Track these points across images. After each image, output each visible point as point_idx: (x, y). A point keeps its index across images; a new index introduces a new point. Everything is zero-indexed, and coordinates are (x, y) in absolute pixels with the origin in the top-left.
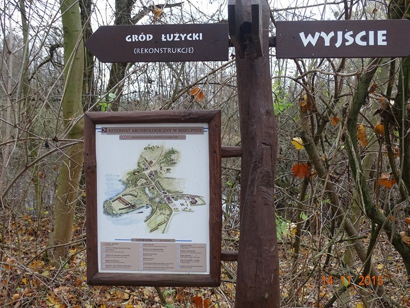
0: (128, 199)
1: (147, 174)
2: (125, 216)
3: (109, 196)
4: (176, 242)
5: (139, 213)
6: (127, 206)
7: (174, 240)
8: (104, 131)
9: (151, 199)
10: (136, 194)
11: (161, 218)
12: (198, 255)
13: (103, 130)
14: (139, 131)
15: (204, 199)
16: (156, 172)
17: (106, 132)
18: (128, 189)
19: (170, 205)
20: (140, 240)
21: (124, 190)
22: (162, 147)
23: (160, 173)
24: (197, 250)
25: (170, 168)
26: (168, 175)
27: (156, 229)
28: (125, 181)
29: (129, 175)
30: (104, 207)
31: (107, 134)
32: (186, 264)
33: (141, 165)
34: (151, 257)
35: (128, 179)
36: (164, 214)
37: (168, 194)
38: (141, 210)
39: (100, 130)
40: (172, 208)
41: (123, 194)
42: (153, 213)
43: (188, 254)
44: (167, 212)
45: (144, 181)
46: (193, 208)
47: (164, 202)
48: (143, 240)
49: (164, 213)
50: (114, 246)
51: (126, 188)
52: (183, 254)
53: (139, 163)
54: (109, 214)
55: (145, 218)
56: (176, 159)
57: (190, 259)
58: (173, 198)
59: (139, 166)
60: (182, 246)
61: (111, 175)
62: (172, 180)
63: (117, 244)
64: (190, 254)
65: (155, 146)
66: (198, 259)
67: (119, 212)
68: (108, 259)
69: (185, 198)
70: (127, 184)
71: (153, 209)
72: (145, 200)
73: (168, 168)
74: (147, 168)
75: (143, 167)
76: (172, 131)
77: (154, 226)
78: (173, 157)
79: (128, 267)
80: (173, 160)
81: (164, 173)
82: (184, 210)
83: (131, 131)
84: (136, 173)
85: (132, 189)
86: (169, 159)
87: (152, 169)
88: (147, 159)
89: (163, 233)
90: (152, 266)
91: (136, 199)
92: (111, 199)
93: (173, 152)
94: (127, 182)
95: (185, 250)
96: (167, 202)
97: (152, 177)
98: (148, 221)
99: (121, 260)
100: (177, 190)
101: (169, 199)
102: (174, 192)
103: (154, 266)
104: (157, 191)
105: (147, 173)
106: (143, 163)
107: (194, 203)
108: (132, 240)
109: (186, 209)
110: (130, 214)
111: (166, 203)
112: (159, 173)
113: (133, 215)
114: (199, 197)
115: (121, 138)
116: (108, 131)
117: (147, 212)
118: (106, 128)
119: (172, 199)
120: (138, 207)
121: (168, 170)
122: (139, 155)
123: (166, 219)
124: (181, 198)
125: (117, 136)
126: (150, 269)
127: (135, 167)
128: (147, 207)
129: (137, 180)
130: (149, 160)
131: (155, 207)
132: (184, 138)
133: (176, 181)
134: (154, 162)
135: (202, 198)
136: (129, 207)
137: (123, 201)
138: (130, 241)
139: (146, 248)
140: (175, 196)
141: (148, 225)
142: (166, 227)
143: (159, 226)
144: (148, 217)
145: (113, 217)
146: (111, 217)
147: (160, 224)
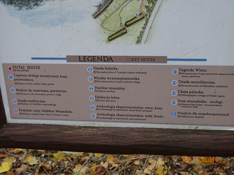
4: (169, 63)
7: (164, 59)
11: (132, 9)
12: (220, 91)
20: (85, 59)
24: (218, 80)
27: (121, 33)
32: (191, 110)
34: (113, 94)
43: (197, 89)
48: (93, 59)
50: (32, 72)
52: (184, 89)
57: (201, 99)
60: (183, 71)
63: (38, 67)
64: (201, 89)
66: (219, 99)
68: (22, 97)
77: (116, 27)
79: (66, 113)
89: (139, 42)
90: (116, 113)
95: (190, 79)
99: (48, 99)
103: (121, 113)
108: (69, 58)
126: (111, 117)
138: (65, 62)
139: (100, 75)
141: (102, 26)
142: (144, 28)
143: (127, 26)
144: (100, 6)
145: (20, 8)
146: (17, 8)
147: (132, 22)
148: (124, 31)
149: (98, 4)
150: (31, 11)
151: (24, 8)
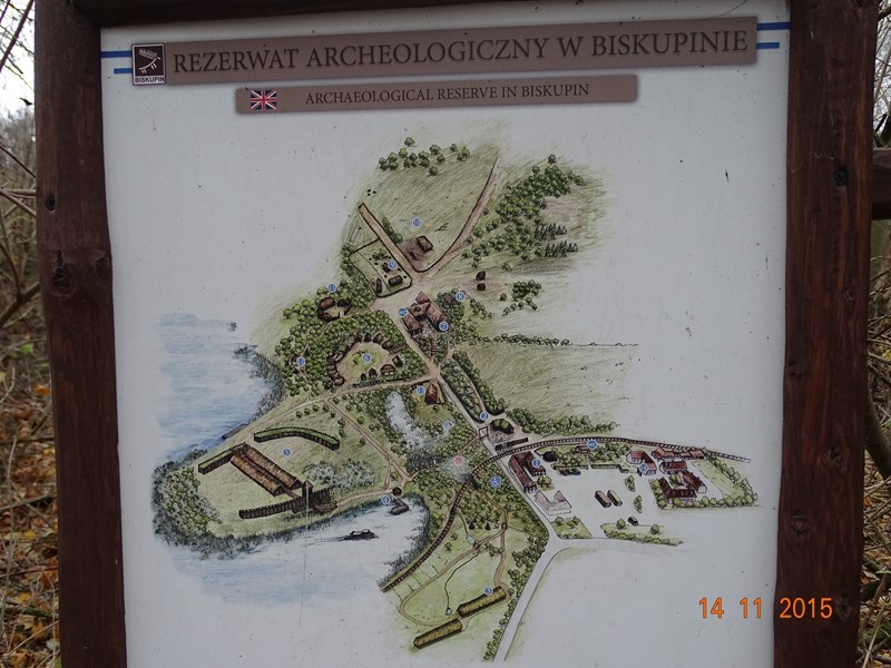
0: (288, 455)
1: (395, 318)
2: (273, 551)
3: (186, 442)
5: (353, 537)
6: (285, 498)
8: (148, 65)
9: (421, 464)
10: (331, 429)
11: (475, 575)
13: (140, 61)
14: (351, 56)
15: (742, 470)
16: (449, 301)
17: (159, 71)
18: (288, 401)
19: (530, 497)
21: (269, 404)
22: (491, 155)
23: (477, 308)
25: (537, 279)
26: (523, 322)
27: (448, 630)
28: (270, 354)
29: (294, 322)
30: (157, 498)
31: (167, 83)
33: (362, 261)
35: (285, 343)
36: (493, 552)
37: (518, 434)
38: (361, 523)
39: (125, 63)
40: (547, 519)
41: (258, 427)
42: (429, 540)
44: (516, 540)
45: (378, 356)
46: (675, 521)
47: (496, 483)
49: (497, 544)
51: (278, 395)
53: (348, 251)
54: (185, 539)
55: (387, 571)
56: (573, 222)
58: (549, 457)
59: (349, 268)
61: (191, 320)
62: (544, 351)
65: (444, 145)
67: (241, 529)
69: (624, 460)
70: (280, 373)
71: (431, 522)
72: (387, 467)
73: (525, 279)
74: (396, 283)
75: (373, 272)
76: (552, 49)
77: (436, 615)
78: (557, 211)
80: (555, 232)
81: (495, 309)
82: (617, 532)
83: (301, 59)
84: (334, 311)
85: (309, 404)
86: (529, 224)
87: (429, 286)
88: (398, 228)
89: (490, 655)
91: (333, 457)
92: (195, 455)
93: (552, 181)
94: (281, 360)
96: (515, 483)
97: (427, 333)
98: (402, 588)
100: (578, 413)
101: (524, 462)
102: (558, 426)
104: (458, 417)
105: (395, 307)
106: (377, 249)
107: (679, 491)
109: (631, 530)
110: (298, 541)
111: (507, 489)
112: (468, 312)
113: (320, 548)
114: (710, 456)
115: (248, 104)
116: (169, 65)
117: (398, 533)
118: (158, 50)
119: (547, 465)
120: (344, 502)
121: (522, 291)
122: (352, 204)
123: (507, 581)
124: (598, 460)
125: (224, 95)
127: (329, 276)
128: (400, 509)
129: (338, 351)
130: (408, 231)
131: (445, 511)
132: (626, 93)
133: (573, 358)
134: (440, 242)
135: (729, 464)
136: (296, 506)
137: (261, 470)
140: (562, 450)
141: (401, 610)
142: (504, 623)
143: (463, 615)
144: (399, 563)
145: (206, 555)
146: (198, 554)
147: (474, 606)
148: (455, 627)
149: (393, 559)
150: (232, 563)
151: (215, 556)
